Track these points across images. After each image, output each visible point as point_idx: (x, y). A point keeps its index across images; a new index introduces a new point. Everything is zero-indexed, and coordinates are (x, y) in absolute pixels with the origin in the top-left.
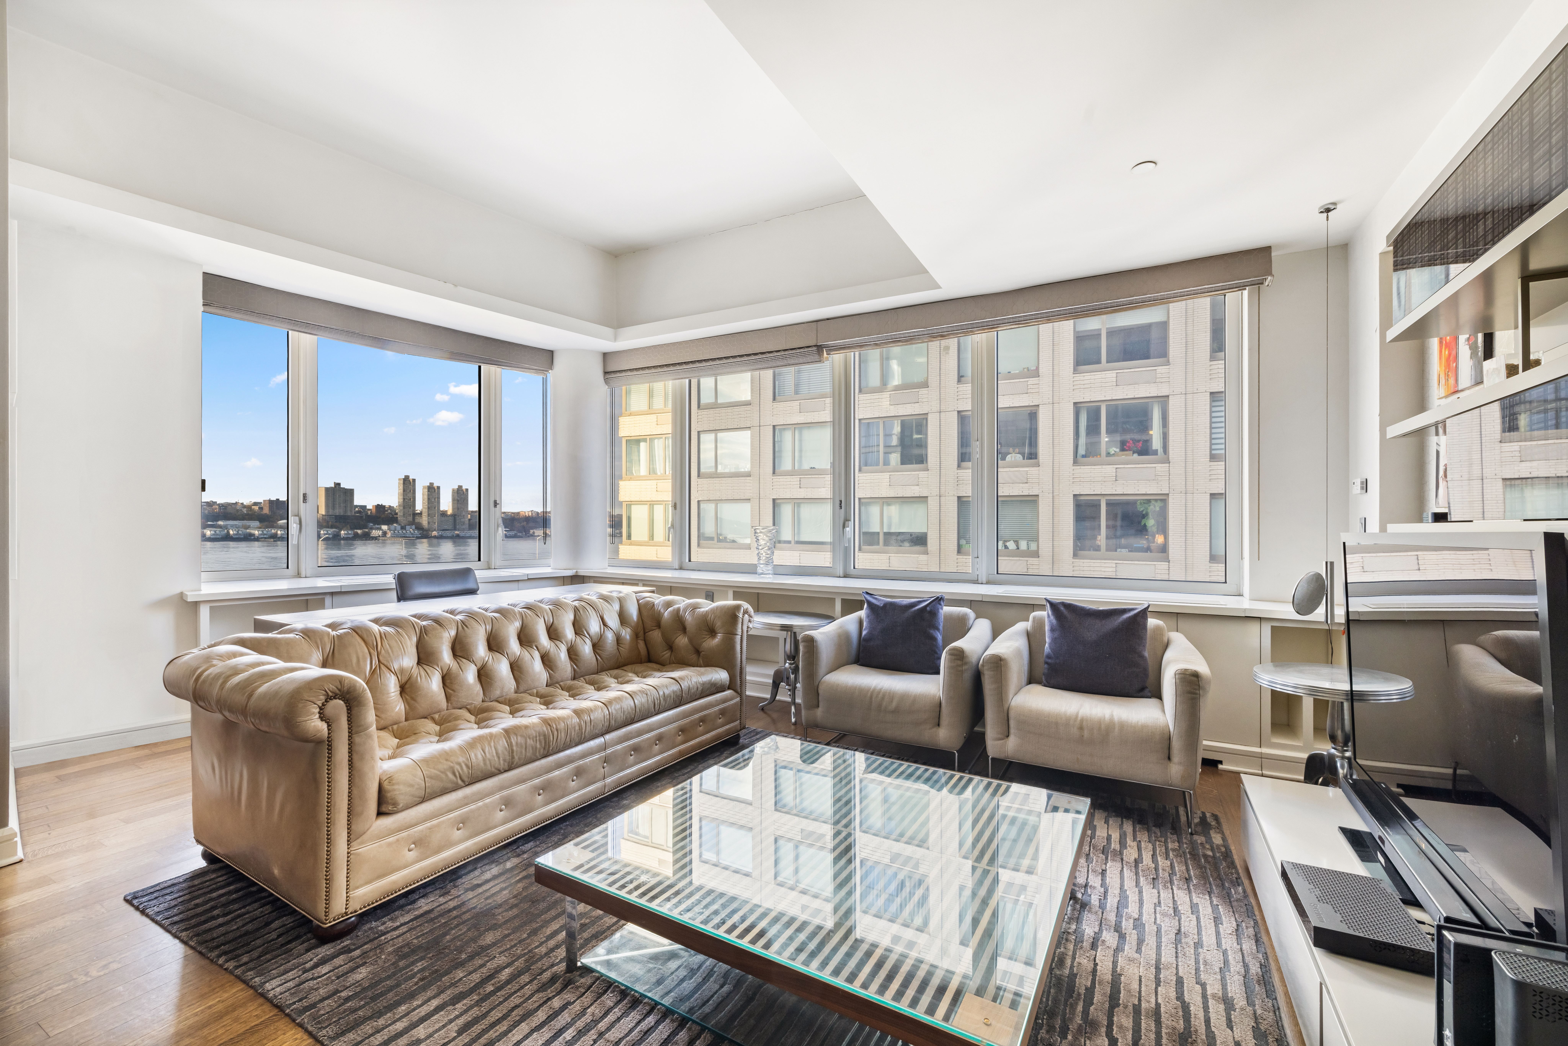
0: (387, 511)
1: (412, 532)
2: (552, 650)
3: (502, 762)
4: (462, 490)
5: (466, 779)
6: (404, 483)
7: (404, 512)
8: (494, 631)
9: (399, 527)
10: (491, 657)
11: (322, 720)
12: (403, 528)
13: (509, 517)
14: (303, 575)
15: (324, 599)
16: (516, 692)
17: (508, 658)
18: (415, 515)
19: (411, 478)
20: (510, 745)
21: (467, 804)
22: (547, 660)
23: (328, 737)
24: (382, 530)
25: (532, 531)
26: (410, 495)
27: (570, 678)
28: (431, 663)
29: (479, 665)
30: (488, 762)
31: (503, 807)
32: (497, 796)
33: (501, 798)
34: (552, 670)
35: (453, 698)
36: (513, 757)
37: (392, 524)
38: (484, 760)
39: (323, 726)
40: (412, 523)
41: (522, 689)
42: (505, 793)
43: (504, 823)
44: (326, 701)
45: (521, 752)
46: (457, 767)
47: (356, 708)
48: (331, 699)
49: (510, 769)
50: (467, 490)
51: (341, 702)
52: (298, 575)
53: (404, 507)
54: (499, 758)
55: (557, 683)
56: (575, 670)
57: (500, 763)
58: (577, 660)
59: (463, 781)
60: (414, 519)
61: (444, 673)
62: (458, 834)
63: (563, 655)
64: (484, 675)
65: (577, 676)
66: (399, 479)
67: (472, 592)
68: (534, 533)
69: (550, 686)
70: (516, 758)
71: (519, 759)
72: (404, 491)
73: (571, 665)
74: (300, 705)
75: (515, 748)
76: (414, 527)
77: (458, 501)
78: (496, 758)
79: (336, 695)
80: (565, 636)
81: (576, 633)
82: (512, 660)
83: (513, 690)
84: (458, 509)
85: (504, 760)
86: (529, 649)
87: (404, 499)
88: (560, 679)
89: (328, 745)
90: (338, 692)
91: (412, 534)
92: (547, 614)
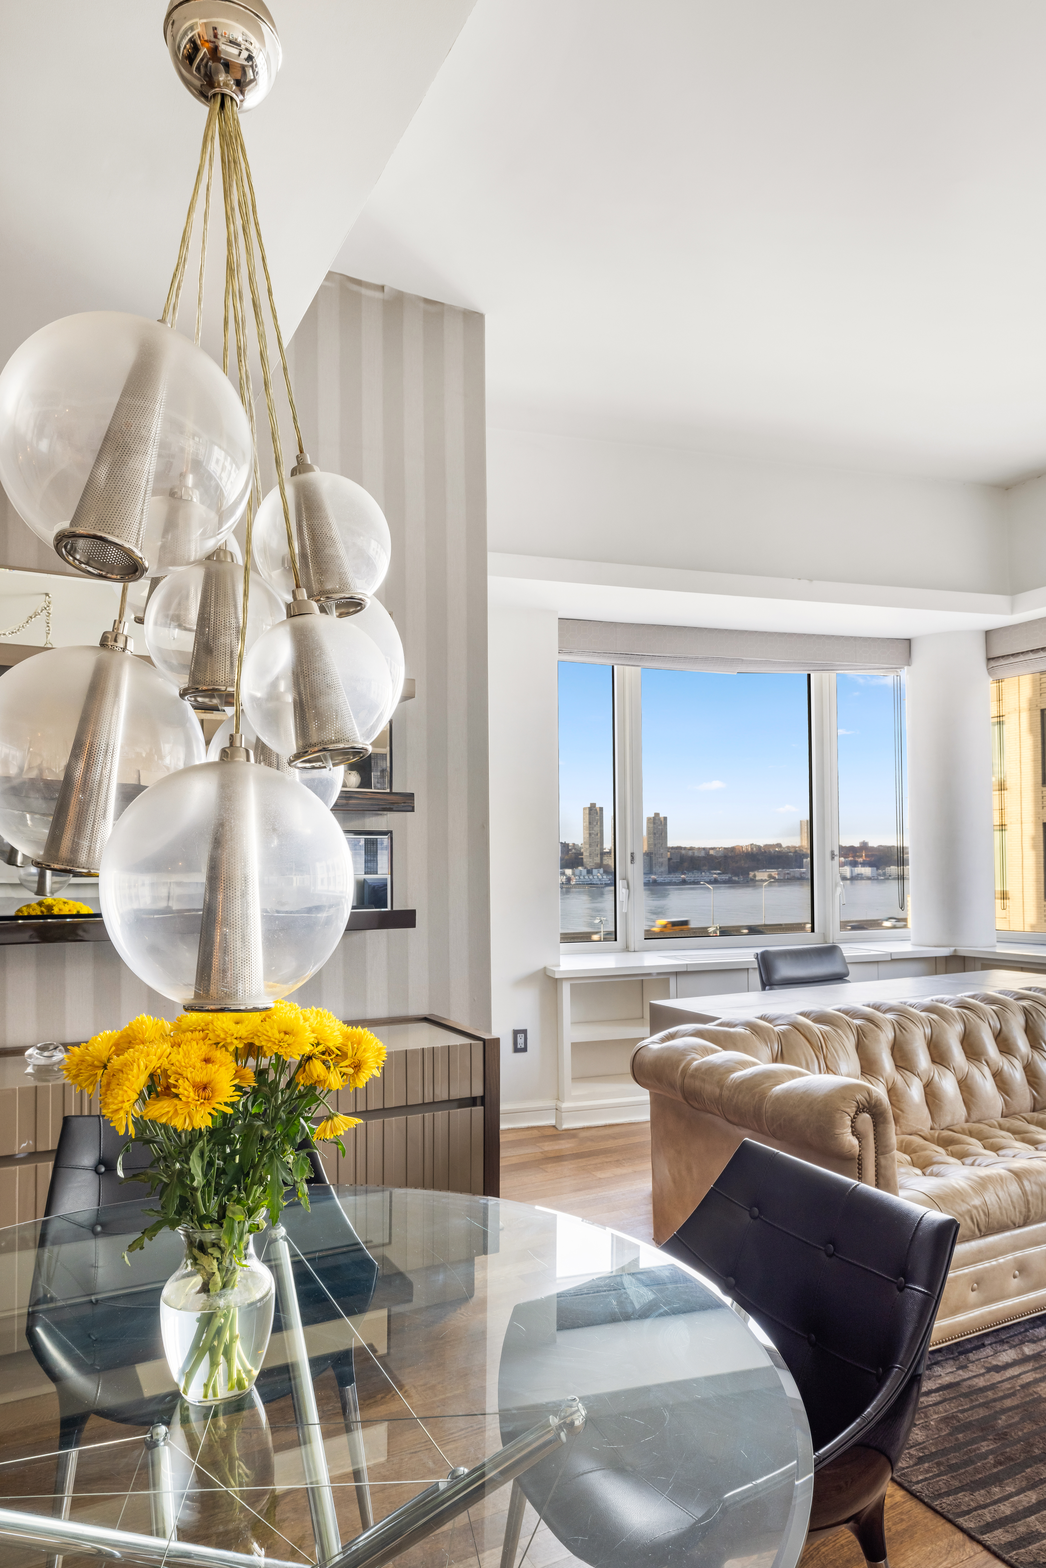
0: (571, 850)
1: (600, 877)
2: (1005, 1068)
3: (1018, 1214)
4: (659, 819)
5: (983, 1229)
6: (590, 814)
7: (590, 852)
8: (934, 1036)
9: (584, 872)
10: (936, 1072)
11: (853, 1135)
12: (589, 872)
13: (720, 854)
14: (632, 948)
15: (668, 980)
16: (967, 1121)
17: (955, 1074)
18: (603, 854)
19: (598, 806)
20: (1024, 1193)
21: (981, 1260)
22: (1000, 1080)
23: (859, 1155)
24: (566, 875)
25: (751, 874)
26: (597, 829)
27: (1029, 1108)
28: (875, 1072)
29: (925, 1081)
30: (1004, 1212)
31: (1017, 1272)
32: (1010, 1257)
33: (1016, 1260)
34: (1008, 1095)
35: (902, 1121)
36: (1029, 1210)
37: (577, 867)
38: (1000, 1208)
39: (855, 1141)
40: (600, 866)
41: (974, 1117)
42: (1019, 1254)
43: (1019, 1294)
44: (856, 1114)
45: (1038, 1206)
46: (974, 1212)
47: (882, 1125)
48: (860, 1112)
49: (1025, 1224)
50: (665, 818)
51: (868, 1116)
52: (627, 949)
53: (590, 845)
54: (1014, 1208)
55: (1015, 1114)
56: (1034, 1098)
57: (1016, 1215)
58: (1037, 1085)
59: (980, 1230)
60: (602, 859)
61: (889, 1087)
62: (973, 1296)
63: (1017, 1075)
64: (931, 1094)
65: (1038, 1107)
66: (584, 809)
67: (839, 978)
68: (755, 876)
69: (1006, 1117)
70: (1033, 1211)
71: (1036, 1213)
72: (590, 823)
73: (1031, 1092)
74: (838, 1116)
75: (1030, 1198)
76: (601, 870)
77: (655, 834)
78: (1011, 1208)
79: (864, 1107)
80: (1019, 1049)
81: (1032, 1047)
82: (960, 1077)
83: (963, 1118)
84: (655, 845)
85: (1020, 1212)
86: (976, 1063)
87: (590, 834)
88: (1018, 1109)
89: (859, 1164)
90: (866, 1104)
91: (600, 880)
92: (992, 1018)
